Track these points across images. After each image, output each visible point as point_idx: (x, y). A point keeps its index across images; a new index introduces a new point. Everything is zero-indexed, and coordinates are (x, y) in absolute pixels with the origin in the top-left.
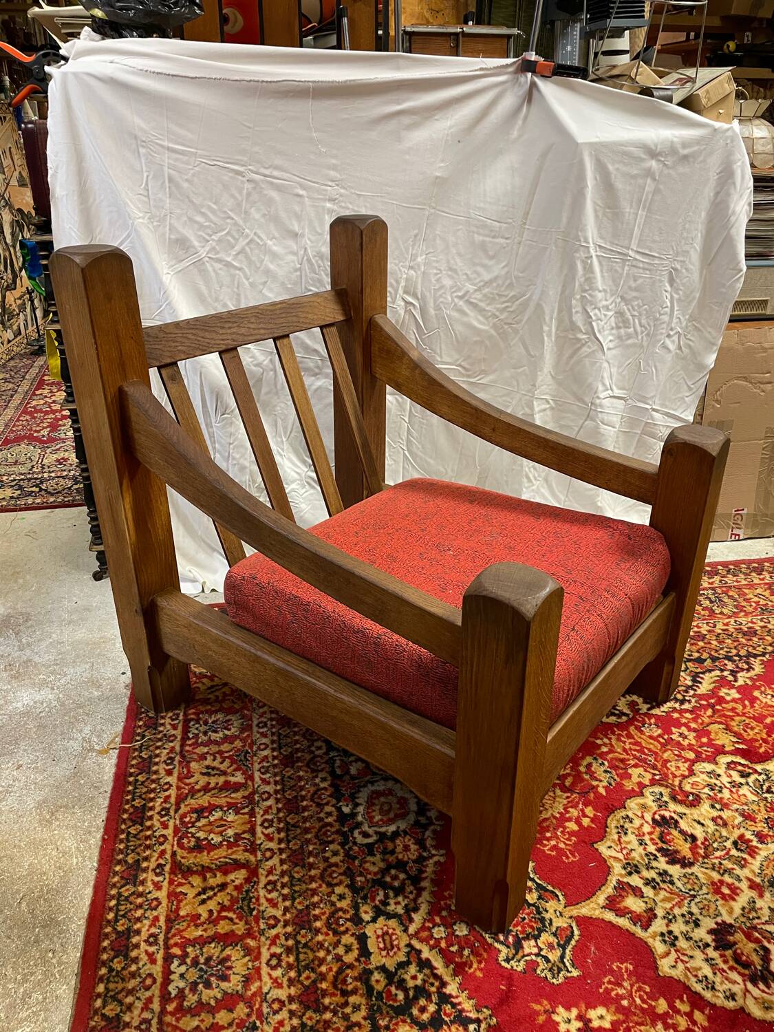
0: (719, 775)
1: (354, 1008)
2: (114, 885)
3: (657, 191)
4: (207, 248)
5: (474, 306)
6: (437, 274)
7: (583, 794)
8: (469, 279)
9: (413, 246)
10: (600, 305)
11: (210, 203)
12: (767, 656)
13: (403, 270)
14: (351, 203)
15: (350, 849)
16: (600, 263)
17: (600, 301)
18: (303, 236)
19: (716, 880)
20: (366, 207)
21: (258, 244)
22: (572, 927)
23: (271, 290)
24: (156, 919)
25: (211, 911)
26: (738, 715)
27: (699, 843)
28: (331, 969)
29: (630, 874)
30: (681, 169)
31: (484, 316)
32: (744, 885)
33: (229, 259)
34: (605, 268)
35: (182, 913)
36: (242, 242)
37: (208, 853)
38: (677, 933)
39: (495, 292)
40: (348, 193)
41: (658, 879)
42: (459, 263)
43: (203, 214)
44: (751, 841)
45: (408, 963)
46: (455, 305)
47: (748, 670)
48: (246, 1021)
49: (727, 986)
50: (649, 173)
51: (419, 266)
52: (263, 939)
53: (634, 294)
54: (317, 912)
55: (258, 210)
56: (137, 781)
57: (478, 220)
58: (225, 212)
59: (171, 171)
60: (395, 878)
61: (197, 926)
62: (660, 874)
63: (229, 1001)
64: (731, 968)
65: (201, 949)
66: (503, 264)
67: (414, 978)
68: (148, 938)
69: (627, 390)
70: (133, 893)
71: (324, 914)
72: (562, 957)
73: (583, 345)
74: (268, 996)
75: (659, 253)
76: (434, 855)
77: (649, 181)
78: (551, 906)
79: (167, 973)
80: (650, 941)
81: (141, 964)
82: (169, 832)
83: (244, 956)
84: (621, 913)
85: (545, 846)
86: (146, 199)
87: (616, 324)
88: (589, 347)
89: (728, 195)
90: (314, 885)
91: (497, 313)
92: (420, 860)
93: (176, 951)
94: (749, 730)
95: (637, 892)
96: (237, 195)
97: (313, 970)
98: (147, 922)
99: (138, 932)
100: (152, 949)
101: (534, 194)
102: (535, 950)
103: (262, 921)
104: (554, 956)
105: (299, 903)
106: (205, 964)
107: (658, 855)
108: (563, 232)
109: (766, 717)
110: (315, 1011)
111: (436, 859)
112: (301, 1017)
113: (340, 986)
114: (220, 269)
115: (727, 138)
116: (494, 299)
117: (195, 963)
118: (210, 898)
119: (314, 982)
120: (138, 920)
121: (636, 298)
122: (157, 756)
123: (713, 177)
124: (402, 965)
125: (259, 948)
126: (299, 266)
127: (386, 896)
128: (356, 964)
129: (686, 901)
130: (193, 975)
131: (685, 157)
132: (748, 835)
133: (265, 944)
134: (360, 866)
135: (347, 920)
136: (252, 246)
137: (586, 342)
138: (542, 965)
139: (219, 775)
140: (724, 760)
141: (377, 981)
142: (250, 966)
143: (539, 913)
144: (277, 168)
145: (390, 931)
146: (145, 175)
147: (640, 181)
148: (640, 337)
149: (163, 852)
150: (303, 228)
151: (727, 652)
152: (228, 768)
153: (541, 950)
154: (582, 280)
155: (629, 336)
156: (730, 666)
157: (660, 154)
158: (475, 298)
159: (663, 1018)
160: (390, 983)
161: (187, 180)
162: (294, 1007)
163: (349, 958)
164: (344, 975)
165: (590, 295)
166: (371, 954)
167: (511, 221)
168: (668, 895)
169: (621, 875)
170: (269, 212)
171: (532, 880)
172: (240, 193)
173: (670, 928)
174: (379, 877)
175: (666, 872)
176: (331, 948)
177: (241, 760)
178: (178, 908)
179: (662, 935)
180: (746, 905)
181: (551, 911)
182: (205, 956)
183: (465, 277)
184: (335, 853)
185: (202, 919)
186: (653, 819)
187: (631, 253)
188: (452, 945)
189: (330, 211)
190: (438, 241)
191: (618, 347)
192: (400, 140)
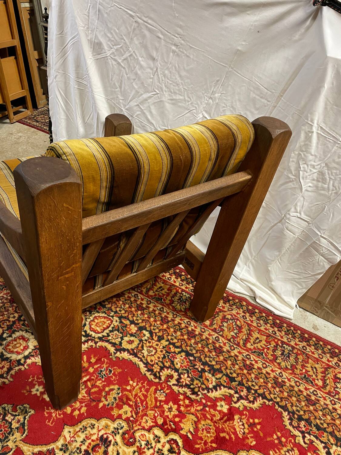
0: (159, 442)
4: (111, 52)
6: (224, 107)
7: (92, 400)
9: (215, 86)
10: (309, 163)
11: (115, 29)
12: (271, 403)
13: (206, 98)
14: (185, 50)
16: (318, 138)
17: (311, 161)
18: (157, 60)
20: (193, 55)
21: (134, 57)
22: (12, 450)
23: (136, 84)
26: (212, 420)
29: (61, 450)
33: (120, 61)
34: (321, 142)
36: (127, 55)
40: (185, 44)
43: (112, 34)
47: (250, 402)
51: (215, 98)
53: (335, 165)
55: (138, 39)
57: (256, 84)
58: (122, 35)
59: (100, 6)
69: (311, 218)
73: (291, 182)
78: (18, 435)
86: (87, 17)
87: (317, 178)
88: (294, 184)
94: (205, 431)
96: (129, 28)
101: (293, 80)
107: (82, 453)
108: (300, 110)
109: (224, 431)
111: (6, 380)
114: (115, 65)
121: (336, 169)
126: (152, 76)
136: (132, 58)
137: (293, 181)
140: (173, 436)
143: (9, 434)
144: (151, 18)
146: (89, 5)
148: (330, 192)
150: (158, 56)
151: (253, 385)
154: (302, 144)
155: (323, 189)
156: (244, 393)
161: (107, 13)
165: (304, 154)
167: (274, 91)
169: (57, 447)
170: (143, 42)
171: (25, 418)
172: (131, 28)
181: (14, 437)
186: (102, 436)
189: (174, 52)
190: (230, 88)
191: (313, 192)
192: (221, 21)
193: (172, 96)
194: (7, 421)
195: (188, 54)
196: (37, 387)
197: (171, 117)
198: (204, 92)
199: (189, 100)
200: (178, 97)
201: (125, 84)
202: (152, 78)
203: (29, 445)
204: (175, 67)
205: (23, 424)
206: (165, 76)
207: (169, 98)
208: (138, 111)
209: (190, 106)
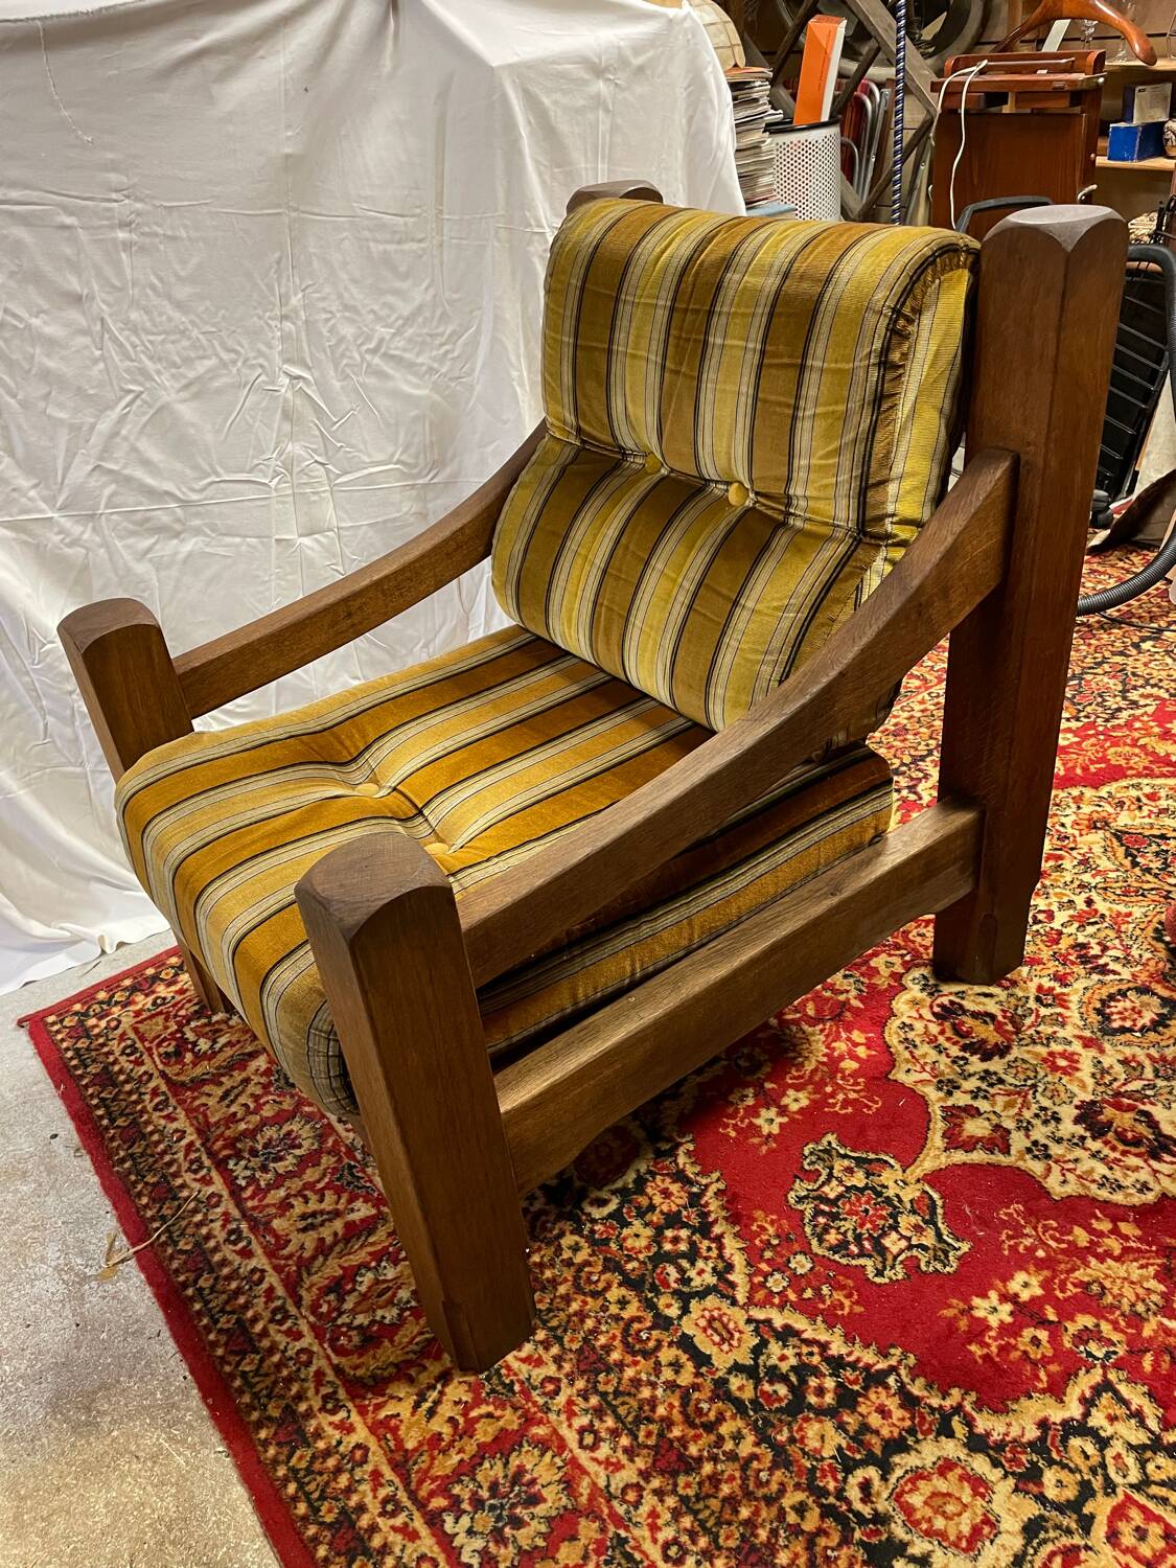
1: (734, 1438)
2: (275, 1462)
3: (614, 129)
5: (397, 360)
6: (328, 320)
7: (837, 1018)
8: (379, 319)
9: (279, 280)
13: (273, 323)
14: (156, 224)
15: (592, 1231)
18: (91, 298)
19: (1045, 1055)
20: (185, 226)
21: (15, 327)
22: (927, 1193)
23: (60, 406)
24: (376, 1475)
25: (451, 1420)
27: (1000, 1018)
28: (671, 1406)
29: (950, 1093)
30: (638, 90)
31: (416, 374)
32: (1077, 1047)
35: (410, 1445)
37: (392, 1341)
38: (1043, 1141)
39: (425, 331)
40: (148, 208)
41: (984, 1087)
42: (356, 295)
44: (1053, 989)
45: (764, 1343)
46: (369, 365)
48: (604, 1540)
49: (1133, 1176)
50: (598, 102)
51: (296, 312)
52: (553, 1417)
54: (603, 1340)
56: (201, 1290)
57: (369, 218)
60: (676, 1240)
61: (444, 1452)
62: (982, 1079)
63: (562, 1527)
64: (1124, 1153)
65: (474, 1480)
66: (424, 285)
67: (783, 1358)
68: (384, 1508)
70: (314, 1458)
71: (614, 1337)
72: (939, 1235)
74: (612, 1490)
76: (707, 1186)
77: (601, 114)
78: (889, 1178)
79: (445, 1541)
80: (1020, 1164)
81: (397, 1551)
82: (308, 1340)
83: (542, 1455)
84: (970, 1145)
85: (834, 1105)
89: (706, 119)
90: (575, 1306)
91: (435, 365)
92: (694, 1200)
93: (439, 1502)
95: (974, 1112)
97: (650, 1420)
98: (365, 1487)
99: (361, 1508)
100: (399, 1521)
101: (443, 160)
102: (903, 1244)
103: (534, 1393)
104: (929, 1239)
105: (572, 1341)
106: (493, 1496)
107: (967, 1055)
108: (503, 216)
110: (687, 1473)
111: (713, 1188)
112: (674, 1492)
113: (697, 1421)
115: (686, 30)
116: (424, 343)
117: (478, 1503)
118: (437, 1403)
119: (661, 1435)
120: (349, 1490)
122: (208, 1237)
123: (681, 93)
124: (757, 1351)
125: (555, 1431)
126: (98, 353)
127: (681, 1271)
128: (700, 1380)
129: (1030, 1097)
130: (485, 1521)
131: (641, 69)
132: (1047, 983)
133: (561, 1423)
134: (621, 1248)
135: (650, 1329)
138: (923, 1257)
139: (330, 1220)
141: (741, 1388)
142: (560, 1464)
143: (879, 1194)
144: (13, 185)
145: (716, 1313)
147: (591, 116)
149: (319, 1374)
150: (88, 284)
152: (337, 1203)
153: (909, 1239)
157: (606, 69)
158: (397, 348)
159: (1091, 1249)
160: (758, 1382)
162: (656, 1483)
163: (686, 1378)
164: (693, 1403)
166: (709, 1357)
167: (418, 211)
168: (1007, 1098)
169: (940, 1099)
170: (20, 266)
171: (845, 1156)
173: (1033, 1138)
174: (654, 1249)
175: (987, 1072)
176: (653, 1378)
177: (349, 1184)
178: (400, 1442)
179: (1029, 1150)
180: (1093, 1070)
181: (891, 1184)
182: (486, 1485)
183: (371, 316)
184: (576, 1248)
185: (447, 1438)
186: (934, 1014)
188: (804, 1290)
189: (127, 246)
190: (315, 264)
192: (211, 100)
193: (185, 377)
194: (840, 1196)
195: (169, 233)
196: (758, 1122)
197: (209, 437)
198: (260, 312)
199: (233, 356)
200: (202, 367)
201: (19, 427)
202: (103, 358)
204: (153, 288)
205: (859, 1161)
206: (135, 329)
207: (177, 385)
208: (105, 485)
209: (245, 371)
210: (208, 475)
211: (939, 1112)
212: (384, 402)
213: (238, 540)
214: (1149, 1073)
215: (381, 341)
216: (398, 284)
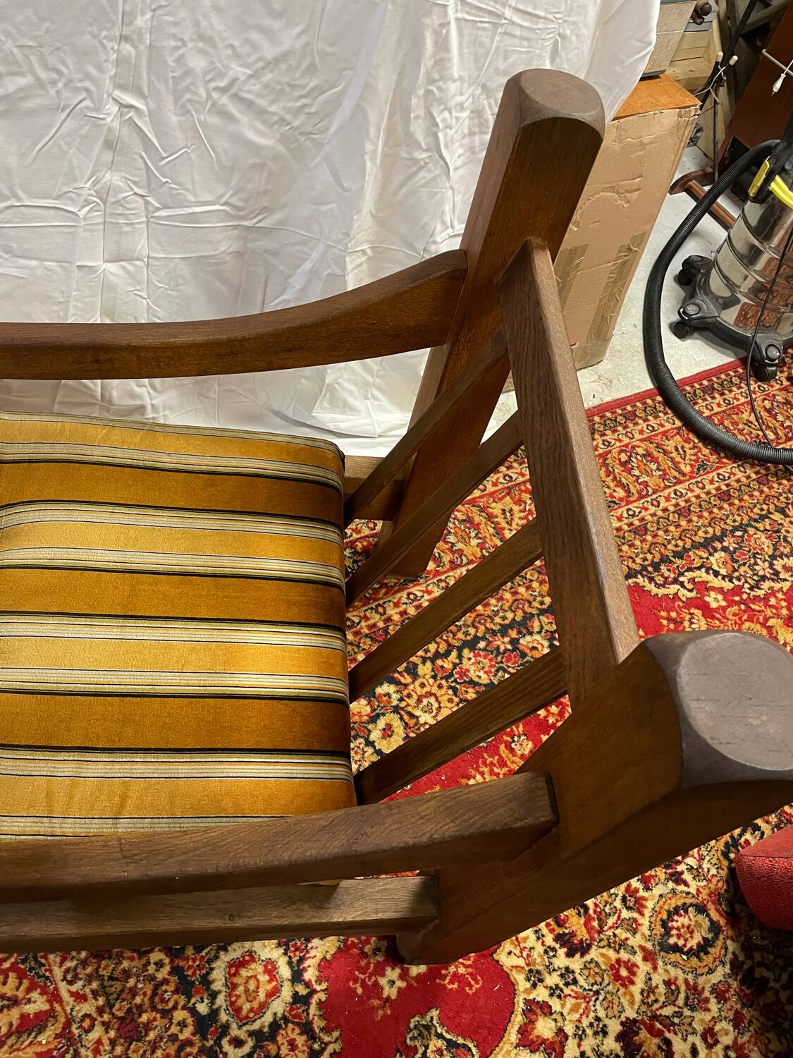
5: (249, 105)
6: (176, 48)
8: (236, 55)
10: (452, 103)
13: (109, 45)
16: (460, 30)
17: (454, 96)
19: (613, 961)
27: (591, 911)
29: (534, 986)
31: (264, 122)
32: (638, 959)
34: (466, 39)
39: (286, 79)
41: (561, 985)
42: (217, 25)
46: (214, 104)
51: (140, 33)
62: (562, 976)
66: (297, 30)
73: (421, 168)
75: (546, 11)
76: (326, 1045)
84: (535, 1046)
85: (445, 978)
87: (470, 129)
88: (429, 171)
91: (288, 117)
95: (546, 1009)
107: (557, 946)
111: (330, 1049)
116: (281, 92)
129: (592, 1003)
137: (426, 164)
139: (9, 1007)
152: (17, 989)
158: (250, 92)
165: (439, 89)
168: (575, 1001)
169: (527, 991)
171: (440, 1036)
173: (582, 1048)
175: (567, 969)
177: (31, 969)
180: (643, 986)
183: (229, 52)
187: (508, 13)
191: (466, 163)
196: (383, 981)
198: (95, 30)
199: (54, 76)
203: (497, 1049)
205: (451, 1045)
209: (66, 94)
210: (8, 198)
211: (522, 1005)
212: (223, 144)
213: (34, 263)
214: (681, 1002)
215: (234, 81)
216: (267, 22)
